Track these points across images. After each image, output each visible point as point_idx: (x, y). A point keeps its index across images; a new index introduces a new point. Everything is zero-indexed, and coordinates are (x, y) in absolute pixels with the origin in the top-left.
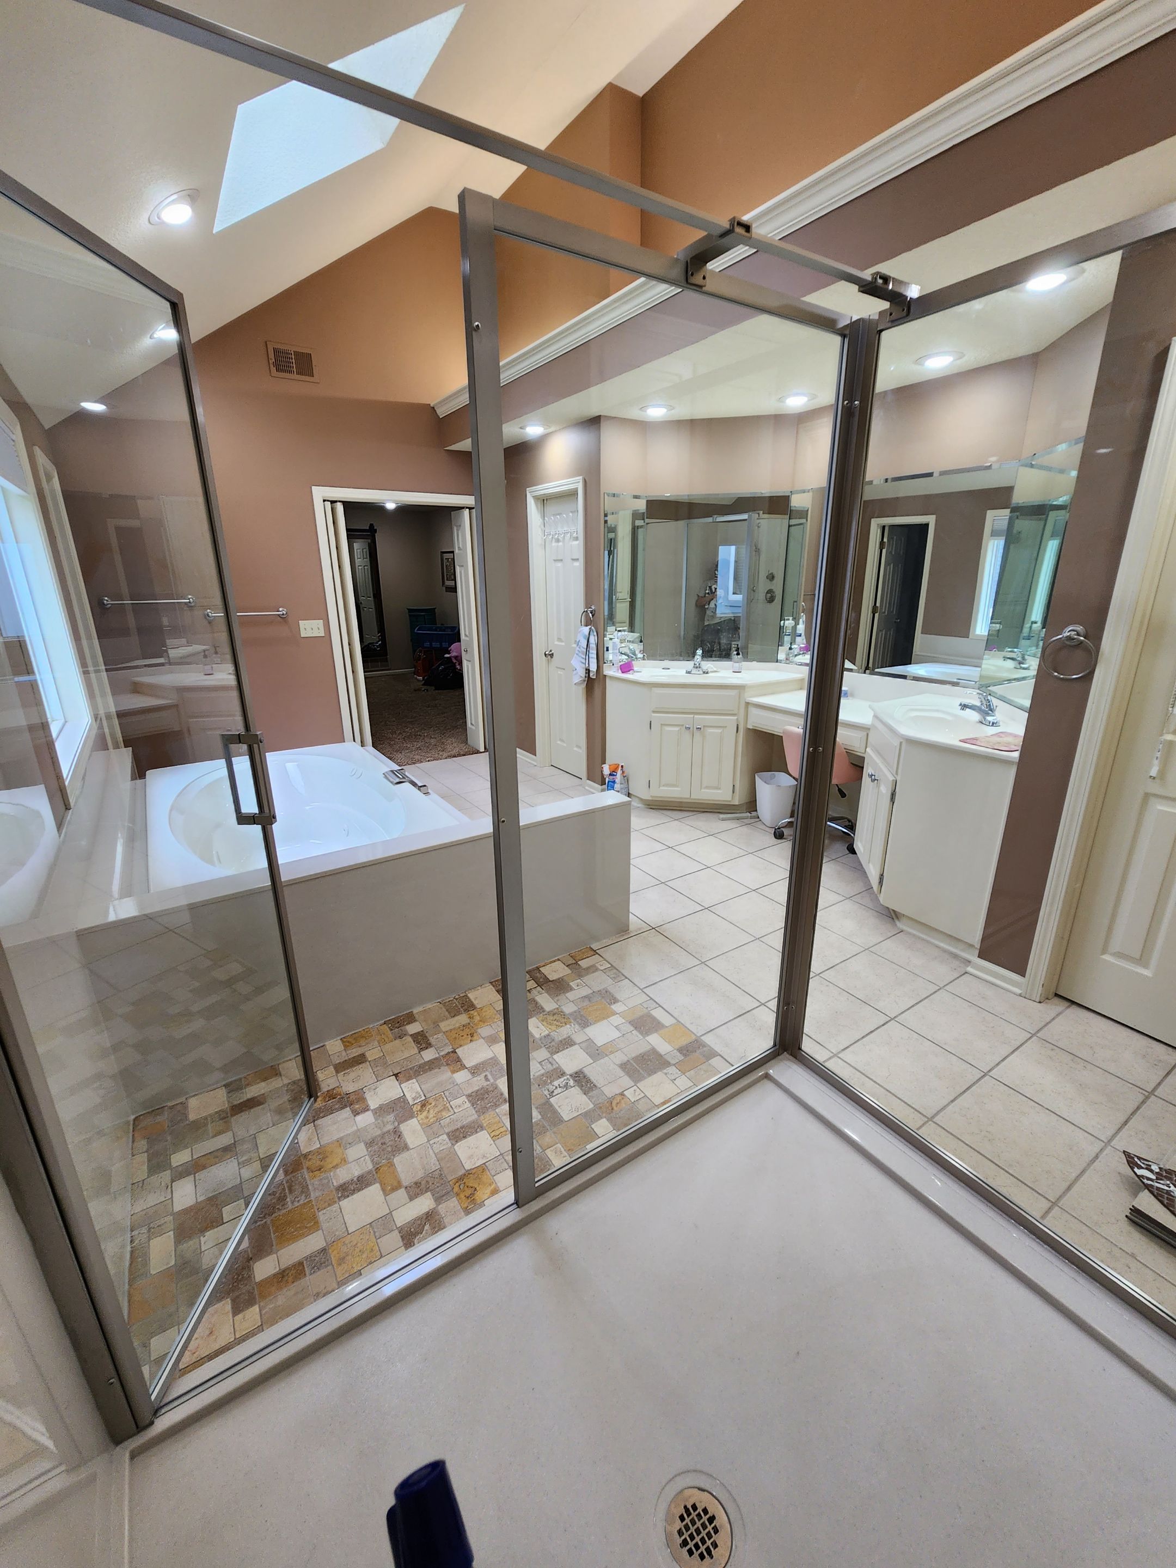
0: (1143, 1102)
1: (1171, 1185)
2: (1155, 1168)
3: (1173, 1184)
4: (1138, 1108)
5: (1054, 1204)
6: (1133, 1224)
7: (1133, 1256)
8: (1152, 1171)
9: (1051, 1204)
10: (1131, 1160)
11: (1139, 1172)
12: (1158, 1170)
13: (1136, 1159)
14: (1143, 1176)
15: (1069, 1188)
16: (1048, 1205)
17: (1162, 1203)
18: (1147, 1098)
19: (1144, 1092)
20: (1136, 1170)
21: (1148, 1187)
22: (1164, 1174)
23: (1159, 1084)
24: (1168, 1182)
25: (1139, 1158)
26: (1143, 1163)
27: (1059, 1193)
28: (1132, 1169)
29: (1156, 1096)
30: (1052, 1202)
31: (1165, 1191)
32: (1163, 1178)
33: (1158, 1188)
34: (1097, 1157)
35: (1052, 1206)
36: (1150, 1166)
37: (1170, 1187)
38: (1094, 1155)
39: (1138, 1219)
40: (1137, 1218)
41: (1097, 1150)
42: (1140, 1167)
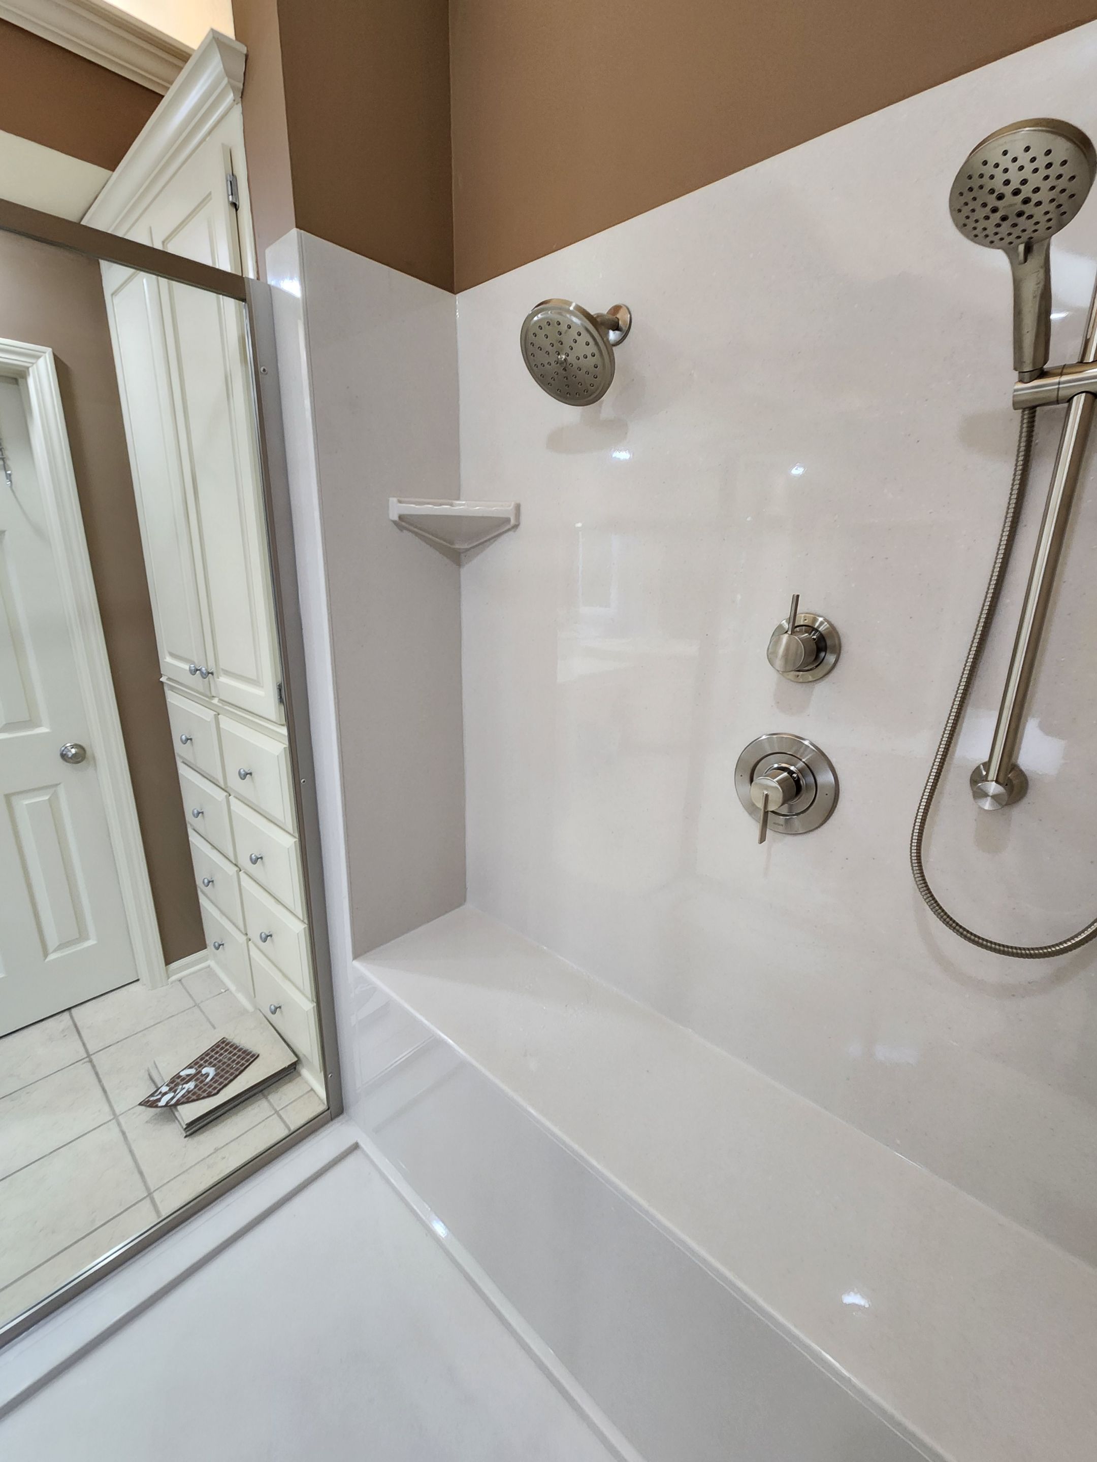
0: (94, 1067)
1: (184, 1086)
2: (165, 1089)
3: (184, 1084)
4: (97, 1074)
5: (150, 1195)
6: (193, 1136)
7: (216, 1150)
8: (166, 1093)
9: (148, 1198)
10: (150, 1103)
11: (163, 1103)
12: (168, 1088)
13: (152, 1099)
14: (167, 1103)
15: (141, 1173)
16: (148, 1200)
17: (194, 1101)
18: (91, 1061)
19: (85, 1060)
20: (160, 1104)
21: (178, 1103)
22: (172, 1085)
23: (84, 1045)
24: (180, 1087)
25: (152, 1095)
26: (157, 1095)
27: (144, 1188)
28: (157, 1106)
29: (94, 1054)
30: (147, 1196)
31: (186, 1094)
32: (175, 1088)
33: (183, 1096)
34: (123, 1133)
35: (150, 1198)
36: (160, 1092)
37: (184, 1088)
38: (120, 1134)
39: (196, 1127)
40: (193, 1128)
41: (117, 1129)
42: (159, 1100)
